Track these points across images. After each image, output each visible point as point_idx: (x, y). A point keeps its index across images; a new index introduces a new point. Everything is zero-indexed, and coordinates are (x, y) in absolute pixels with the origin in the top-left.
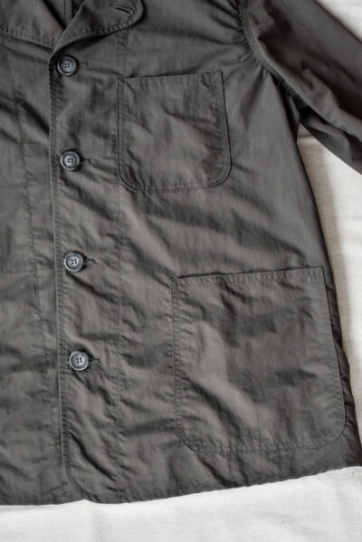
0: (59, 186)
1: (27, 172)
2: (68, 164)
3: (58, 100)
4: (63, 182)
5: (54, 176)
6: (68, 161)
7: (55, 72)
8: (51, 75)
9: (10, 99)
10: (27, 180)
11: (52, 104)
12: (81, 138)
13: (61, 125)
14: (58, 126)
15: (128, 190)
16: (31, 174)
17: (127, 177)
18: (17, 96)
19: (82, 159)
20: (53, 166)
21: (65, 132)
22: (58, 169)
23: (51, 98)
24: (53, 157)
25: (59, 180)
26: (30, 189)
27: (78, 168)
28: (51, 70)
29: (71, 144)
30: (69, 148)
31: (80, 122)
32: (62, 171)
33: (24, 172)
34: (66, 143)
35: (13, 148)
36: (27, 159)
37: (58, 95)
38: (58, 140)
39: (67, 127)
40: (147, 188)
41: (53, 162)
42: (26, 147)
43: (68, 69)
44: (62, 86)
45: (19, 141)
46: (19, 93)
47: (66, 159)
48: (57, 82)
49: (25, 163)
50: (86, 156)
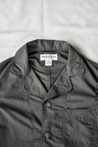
0: (44, 144)
1: (34, 138)
2: (47, 136)
3: (45, 115)
4: (45, 142)
5: (42, 140)
6: (47, 135)
7: (44, 106)
8: (43, 107)
9: (30, 114)
10: (34, 140)
11: (43, 117)
12: (51, 128)
13: (45, 124)
14: (44, 124)
15: (65, 146)
16: (35, 138)
17: (65, 141)
18: (32, 113)
19: (51, 135)
20: (42, 137)
21: (46, 126)
22: (44, 138)
23: (43, 114)
24: (42, 134)
25: (44, 142)
26: (35, 143)
27: (50, 138)
28: (43, 106)
29: (48, 130)
30: (47, 131)
31: (51, 123)
32: (45, 138)
33: (33, 138)
34: (47, 130)
35: (30, 130)
36: (34, 134)
37: (45, 114)
38: (44, 129)
39: (47, 125)
40: (71, 145)
41: (42, 136)
42: (34, 130)
43: (48, 105)
44: (46, 111)
45: (32, 128)
46: (33, 112)
47: (46, 135)
48: (44, 109)
49: (33, 135)
50: (52, 134)
